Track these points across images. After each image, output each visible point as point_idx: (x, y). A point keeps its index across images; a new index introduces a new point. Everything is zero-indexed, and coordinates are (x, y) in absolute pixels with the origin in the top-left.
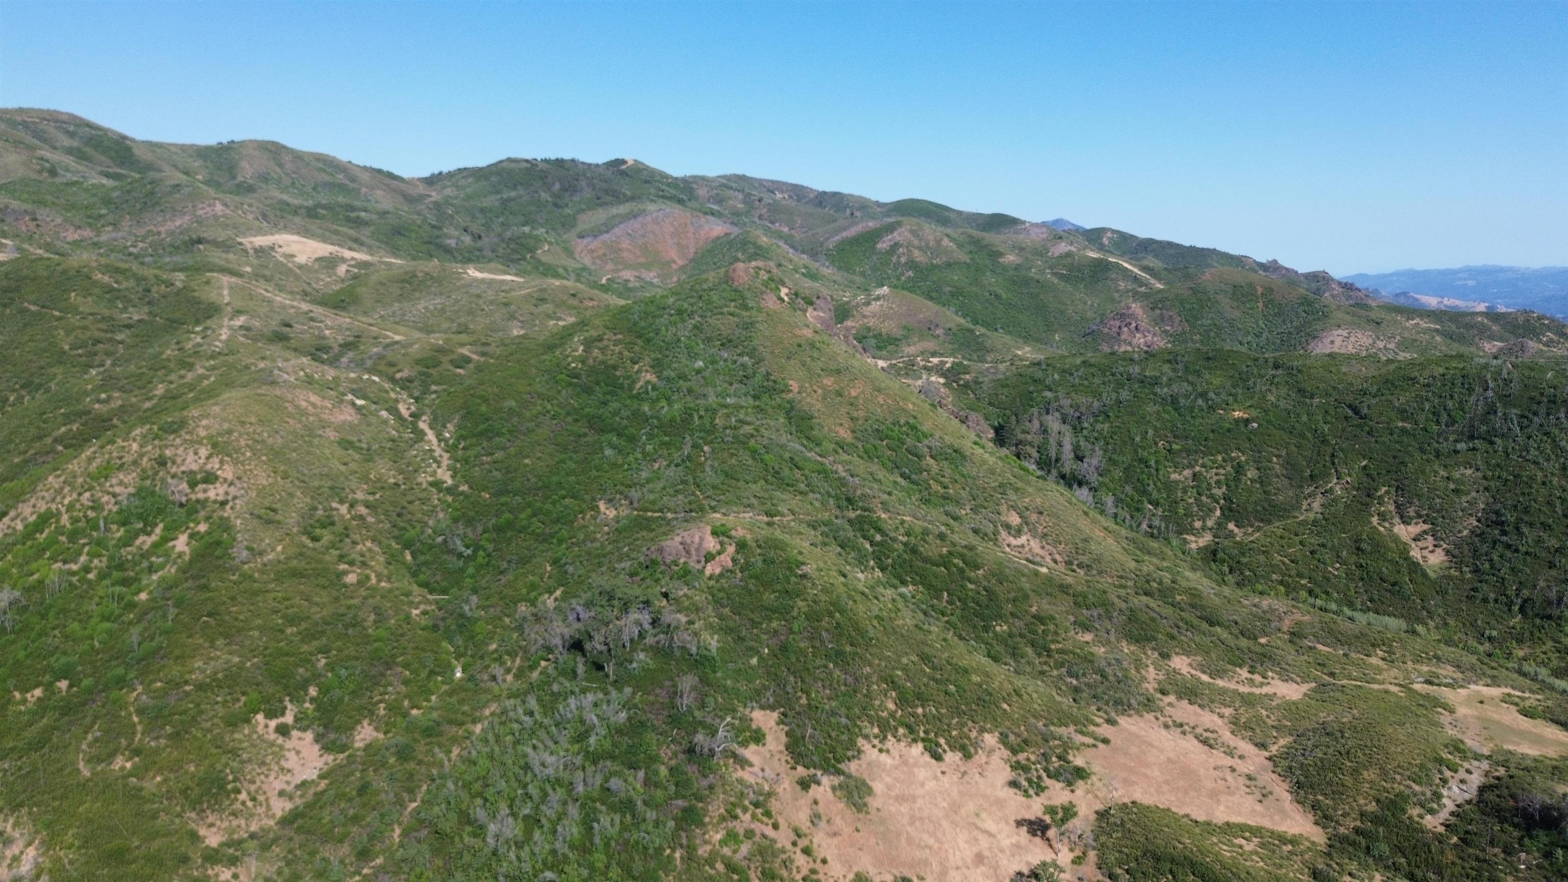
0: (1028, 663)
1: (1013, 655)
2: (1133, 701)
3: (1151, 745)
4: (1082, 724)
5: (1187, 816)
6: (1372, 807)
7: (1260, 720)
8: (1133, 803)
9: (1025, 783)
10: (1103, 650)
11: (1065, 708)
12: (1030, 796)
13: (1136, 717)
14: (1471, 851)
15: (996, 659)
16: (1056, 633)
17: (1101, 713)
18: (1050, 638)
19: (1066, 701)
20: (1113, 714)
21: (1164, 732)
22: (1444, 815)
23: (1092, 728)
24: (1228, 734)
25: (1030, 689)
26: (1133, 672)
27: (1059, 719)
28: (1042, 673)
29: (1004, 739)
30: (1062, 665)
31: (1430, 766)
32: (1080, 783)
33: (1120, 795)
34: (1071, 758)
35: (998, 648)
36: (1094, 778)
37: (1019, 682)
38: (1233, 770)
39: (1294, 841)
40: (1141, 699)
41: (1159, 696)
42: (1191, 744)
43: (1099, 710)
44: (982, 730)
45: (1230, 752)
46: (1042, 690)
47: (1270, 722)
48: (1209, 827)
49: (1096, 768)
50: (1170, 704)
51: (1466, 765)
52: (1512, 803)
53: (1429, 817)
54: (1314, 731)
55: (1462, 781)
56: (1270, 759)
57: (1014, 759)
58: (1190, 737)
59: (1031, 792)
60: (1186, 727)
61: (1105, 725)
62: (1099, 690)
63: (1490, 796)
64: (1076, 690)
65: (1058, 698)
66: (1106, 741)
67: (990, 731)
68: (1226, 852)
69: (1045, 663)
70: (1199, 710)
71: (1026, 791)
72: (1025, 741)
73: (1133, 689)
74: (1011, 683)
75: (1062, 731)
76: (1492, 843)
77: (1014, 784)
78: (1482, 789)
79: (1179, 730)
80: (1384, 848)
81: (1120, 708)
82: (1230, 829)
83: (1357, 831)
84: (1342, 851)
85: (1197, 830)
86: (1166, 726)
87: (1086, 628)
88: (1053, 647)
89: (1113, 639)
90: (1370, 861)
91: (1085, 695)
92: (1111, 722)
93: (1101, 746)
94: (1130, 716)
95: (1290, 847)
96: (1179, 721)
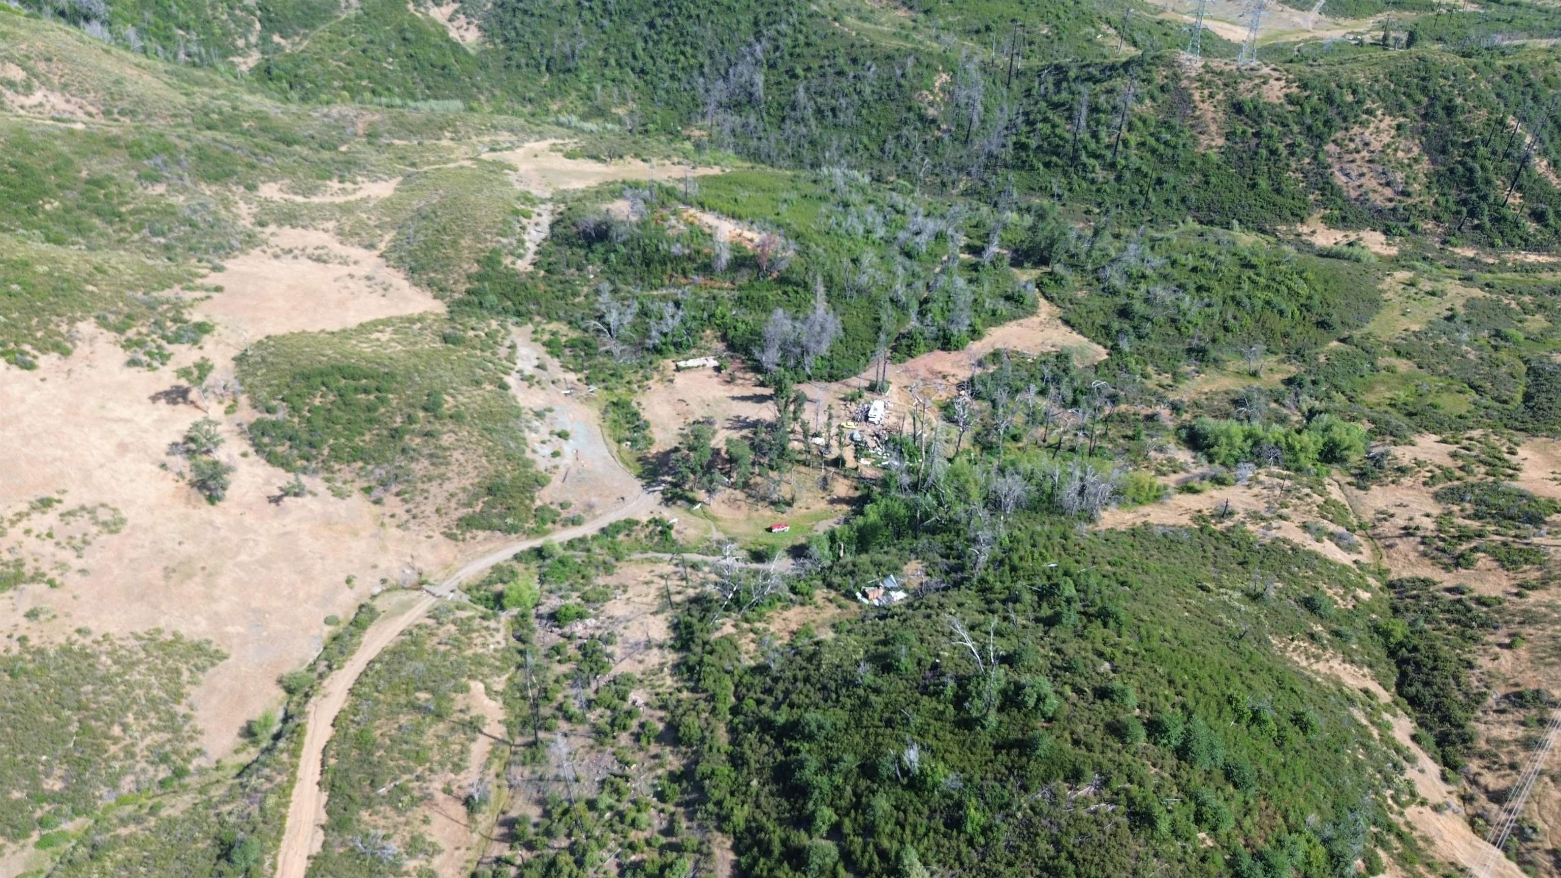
0: (101, 235)
1: (79, 231)
2: (234, 242)
3: (266, 278)
4: (187, 280)
5: (323, 331)
6: (475, 268)
7: (362, 224)
8: (268, 337)
9: (145, 358)
10: (182, 198)
11: (160, 269)
12: (156, 369)
13: (242, 257)
14: (555, 277)
15: (59, 242)
16: (121, 194)
17: (204, 264)
18: (115, 201)
19: (161, 263)
20: (217, 261)
21: (275, 262)
22: (530, 256)
23: (199, 281)
24: (338, 246)
25: (113, 262)
26: (223, 212)
27: (159, 283)
28: (121, 241)
29: (102, 322)
30: (141, 226)
31: (510, 219)
32: (206, 337)
33: (252, 334)
34: (186, 316)
35: (56, 229)
36: (219, 329)
37: (97, 258)
38: (351, 276)
39: (421, 319)
40: (242, 237)
41: (259, 229)
42: (306, 265)
43: (200, 261)
44: (72, 321)
45: (344, 262)
46: (127, 259)
47: (371, 223)
48: (345, 334)
49: (217, 317)
50: (273, 234)
51: (536, 210)
52: (575, 230)
53: (519, 262)
54: (412, 219)
55: (537, 224)
56: (381, 256)
57: (123, 338)
58: (303, 260)
59: (155, 364)
60: (296, 252)
61: (213, 274)
62: (194, 241)
63: (559, 230)
64: (167, 248)
65: (150, 262)
66: (218, 289)
67: (82, 319)
68: (366, 349)
69: (121, 230)
70: (303, 232)
71: (149, 365)
72: (129, 316)
73: (229, 230)
74: (87, 262)
75: (167, 293)
76: (568, 266)
77: (133, 363)
78: (552, 226)
79: (290, 256)
80: (492, 298)
81: (222, 252)
82: (364, 329)
83: (469, 292)
84: (462, 313)
85: (336, 340)
86: (276, 257)
87: (155, 179)
88: (123, 209)
89: (188, 183)
90: (485, 312)
91: (178, 250)
92: (217, 269)
93: (215, 295)
94: (235, 257)
95: (419, 325)
96: (287, 248)
